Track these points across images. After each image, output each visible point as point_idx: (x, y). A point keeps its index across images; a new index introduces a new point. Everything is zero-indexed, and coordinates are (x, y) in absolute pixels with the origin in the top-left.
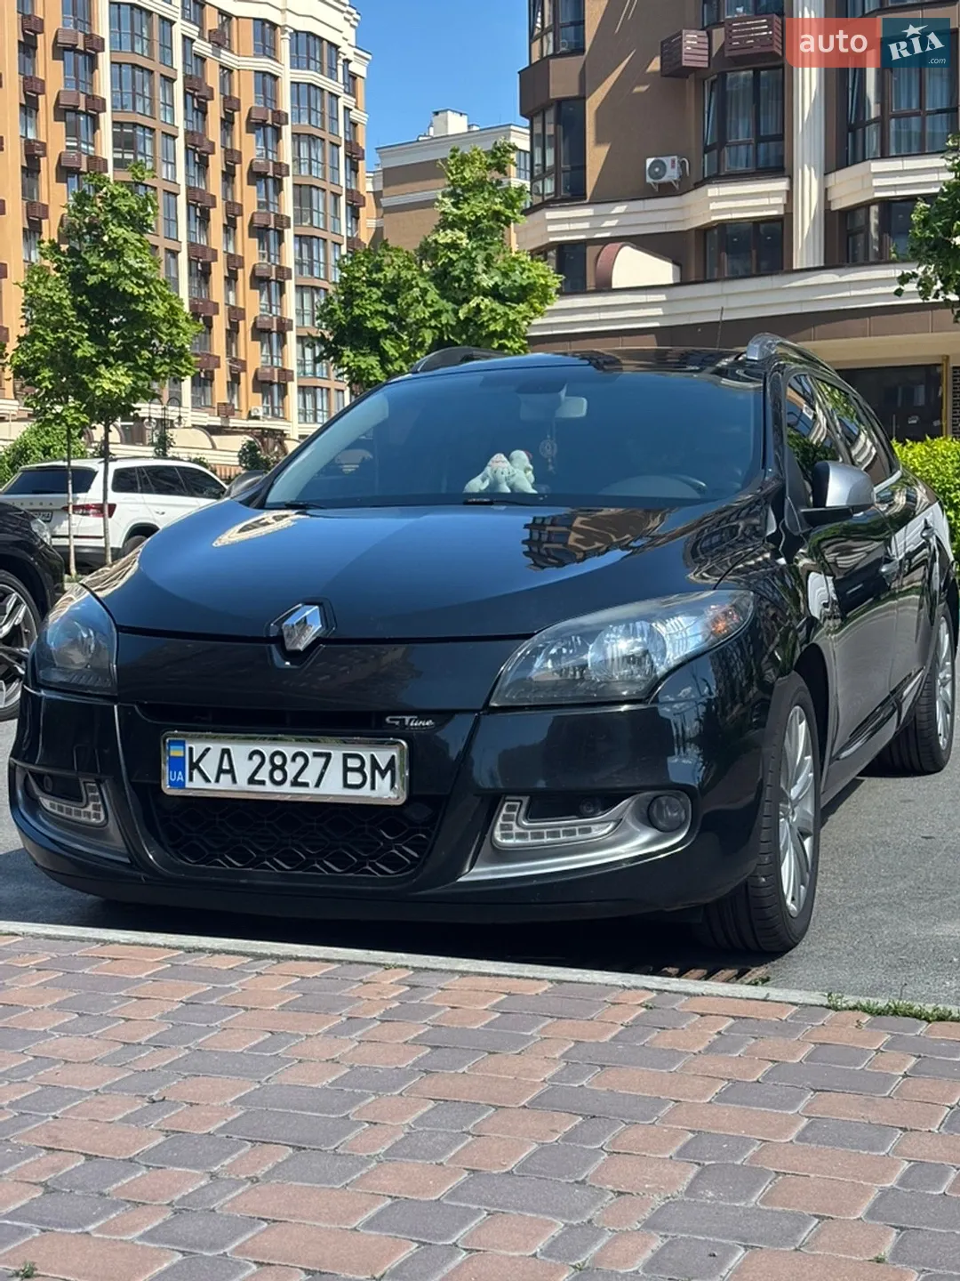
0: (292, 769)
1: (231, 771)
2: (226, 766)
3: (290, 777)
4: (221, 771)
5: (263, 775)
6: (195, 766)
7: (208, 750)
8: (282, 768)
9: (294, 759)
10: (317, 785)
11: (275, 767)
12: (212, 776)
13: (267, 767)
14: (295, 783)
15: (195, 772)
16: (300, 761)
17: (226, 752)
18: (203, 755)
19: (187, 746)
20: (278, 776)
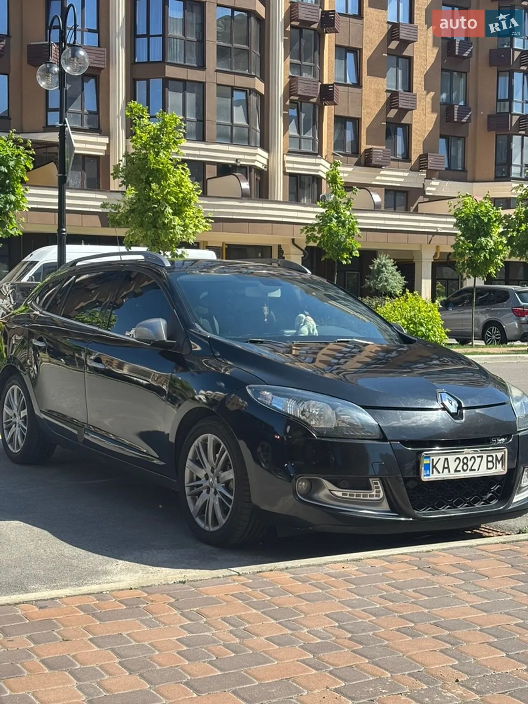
0: (470, 463)
1: (448, 468)
2: (446, 466)
3: (469, 468)
4: (444, 468)
5: (460, 468)
6: (434, 467)
7: (439, 459)
8: (466, 464)
9: (471, 460)
10: (478, 470)
11: (464, 464)
12: (441, 470)
13: (461, 464)
14: (471, 470)
15: (434, 470)
16: (473, 460)
17: (446, 459)
18: (438, 461)
19: (431, 458)
20: (465, 467)
